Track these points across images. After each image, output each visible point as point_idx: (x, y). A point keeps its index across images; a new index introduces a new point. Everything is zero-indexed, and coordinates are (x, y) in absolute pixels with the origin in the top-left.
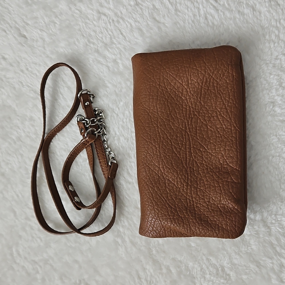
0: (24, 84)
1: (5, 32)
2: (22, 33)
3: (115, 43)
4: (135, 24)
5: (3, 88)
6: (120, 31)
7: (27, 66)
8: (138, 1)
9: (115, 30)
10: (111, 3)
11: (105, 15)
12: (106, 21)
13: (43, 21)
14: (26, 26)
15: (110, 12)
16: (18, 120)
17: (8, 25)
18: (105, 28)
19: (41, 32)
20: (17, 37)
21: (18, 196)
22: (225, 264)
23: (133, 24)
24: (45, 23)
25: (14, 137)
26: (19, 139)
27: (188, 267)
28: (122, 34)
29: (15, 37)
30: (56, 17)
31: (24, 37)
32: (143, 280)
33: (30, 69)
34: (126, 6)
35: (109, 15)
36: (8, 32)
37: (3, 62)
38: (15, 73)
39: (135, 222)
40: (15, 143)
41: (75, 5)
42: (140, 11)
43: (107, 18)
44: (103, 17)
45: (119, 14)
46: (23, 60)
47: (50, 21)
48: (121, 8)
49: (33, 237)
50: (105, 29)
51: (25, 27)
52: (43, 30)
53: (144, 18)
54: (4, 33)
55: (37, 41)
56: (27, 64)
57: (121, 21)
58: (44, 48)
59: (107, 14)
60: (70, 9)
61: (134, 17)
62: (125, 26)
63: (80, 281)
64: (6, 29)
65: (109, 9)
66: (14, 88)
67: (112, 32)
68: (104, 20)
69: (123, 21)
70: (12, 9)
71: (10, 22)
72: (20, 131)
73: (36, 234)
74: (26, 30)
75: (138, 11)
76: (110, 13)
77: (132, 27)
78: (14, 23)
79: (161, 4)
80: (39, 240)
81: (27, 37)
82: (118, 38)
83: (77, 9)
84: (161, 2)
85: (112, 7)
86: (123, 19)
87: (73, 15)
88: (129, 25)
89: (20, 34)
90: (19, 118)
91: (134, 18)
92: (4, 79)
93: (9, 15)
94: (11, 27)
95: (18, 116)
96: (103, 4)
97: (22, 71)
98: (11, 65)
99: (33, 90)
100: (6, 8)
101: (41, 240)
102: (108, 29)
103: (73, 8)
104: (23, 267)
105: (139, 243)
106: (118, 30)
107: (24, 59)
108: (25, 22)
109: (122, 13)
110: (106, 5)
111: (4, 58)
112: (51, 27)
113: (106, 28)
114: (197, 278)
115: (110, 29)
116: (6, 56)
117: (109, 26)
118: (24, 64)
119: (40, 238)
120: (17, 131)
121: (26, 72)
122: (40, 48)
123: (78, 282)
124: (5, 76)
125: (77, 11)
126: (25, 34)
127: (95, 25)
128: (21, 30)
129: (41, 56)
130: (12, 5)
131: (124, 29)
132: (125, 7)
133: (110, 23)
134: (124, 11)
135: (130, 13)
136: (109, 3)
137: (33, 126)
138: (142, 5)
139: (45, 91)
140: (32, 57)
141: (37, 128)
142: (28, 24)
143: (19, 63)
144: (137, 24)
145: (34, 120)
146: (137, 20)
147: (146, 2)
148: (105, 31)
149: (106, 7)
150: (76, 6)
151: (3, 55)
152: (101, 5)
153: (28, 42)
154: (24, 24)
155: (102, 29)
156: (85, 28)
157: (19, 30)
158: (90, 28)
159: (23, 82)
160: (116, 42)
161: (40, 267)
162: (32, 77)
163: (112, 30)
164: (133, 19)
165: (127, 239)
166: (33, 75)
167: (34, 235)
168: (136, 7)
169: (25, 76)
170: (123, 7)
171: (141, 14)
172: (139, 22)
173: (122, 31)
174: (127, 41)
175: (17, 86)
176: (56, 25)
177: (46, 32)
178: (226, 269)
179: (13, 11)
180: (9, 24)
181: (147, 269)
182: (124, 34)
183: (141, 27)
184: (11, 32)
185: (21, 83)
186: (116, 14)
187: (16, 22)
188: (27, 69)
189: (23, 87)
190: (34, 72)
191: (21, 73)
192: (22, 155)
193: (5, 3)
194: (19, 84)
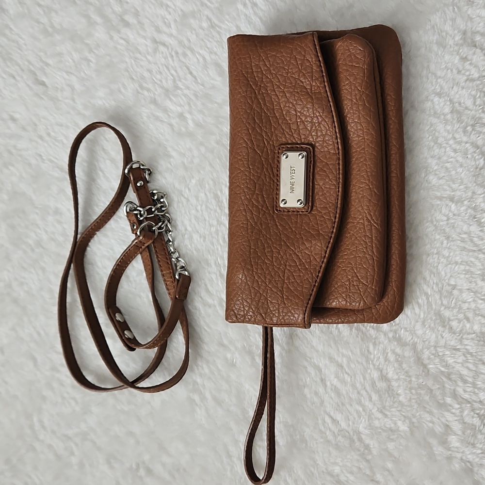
0: (44, 158)
1: (14, 77)
2: (39, 78)
3: (181, 89)
4: (210, 57)
5: (13, 166)
6: (188, 68)
7: (48, 129)
8: (214, 22)
9: (181, 67)
10: (173, 26)
11: (164, 44)
12: (166, 54)
13: (72, 59)
14: (46, 68)
15: (172, 40)
16: (37, 213)
17: (17, 67)
18: (166, 66)
19: (68, 76)
20: (31, 85)
21: (39, 334)
22: (361, 429)
23: (208, 58)
24: (74, 61)
25: (31, 242)
26: (39, 244)
27: (304, 435)
28: (191, 73)
29: (28, 86)
30: (91, 51)
31: (43, 84)
32: (235, 460)
33: (53, 134)
34: (195, 30)
35: (170, 44)
36: (17, 78)
37: (12, 125)
38: (31, 140)
39: (220, 367)
40: (33, 250)
41: (119, 32)
42: (218, 36)
43: (168, 49)
44: (162, 48)
45: (186, 42)
46: (42, 120)
47: (80, 58)
48: (189, 34)
49: (63, 398)
50: (165, 68)
51: (44, 69)
52: (71, 73)
53: (224, 47)
54: (13, 81)
55: (62, 90)
56: (49, 127)
57: (189, 53)
58: (73, 100)
59: (166, 44)
60: (111, 38)
61: (209, 46)
62: (195, 60)
63: (138, 465)
64: (15, 74)
65: (171, 35)
66: (30, 165)
67: (176, 71)
68: (162, 53)
69: (192, 52)
70: (23, 42)
71: (21, 63)
72: (39, 231)
73: (68, 393)
74: (45, 74)
75: (213, 36)
76: (171, 42)
77: (206, 61)
78: (26, 63)
79: (249, 25)
80: (73, 403)
81: (47, 84)
82: (186, 79)
83: (122, 38)
84: (249, 21)
85: (174, 32)
86: (192, 50)
87: (116, 48)
88: (201, 60)
89: (37, 80)
90: (37, 211)
91: (208, 48)
92: (14, 151)
93: (19, 51)
94: (23, 70)
95: (36, 208)
96: (160, 28)
97: (41, 138)
98: (24, 129)
99: (58, 167)
100: (13, 41)
101: (76, 402)
102: (170, 67)
103: (116, 37)
104: (50, 446)
105: (227, 400)
106: (185, 68)
107: (44, 118)
108: (43, 62)
109: (189, 41)
110: (165, 29)
111: (13, 119)
112: (83, 67)
113: (166, 64)
114: (318, 452)
115: (172, 67)
116: (17, 116)
117: (171, 62)
118: (45, 127)
119: (74, 399)
120: (35, 232)
121: (47, 138)
122: (67, 101)
123: (134, 466)
124: (15, 147)
125: (122, 42)
126: (44, 80)
127: (149, 62)
128: (38, 74)
129: (69, 113)
130: (24, 37)
131: (194, 66)
132: (194, 32)
133: (172, 56)
134: (193, 38)
135: (203, 40)
136: (169, 26)
137: (59, 222)
138: (220, 27)
139: (76, 167)
140: (55, 115)
141: (65, 226)
142: (47, 65)
143: (36, 125)
144: (213, 57)
145: (61, 214)
146: (213, 50)
147: (226, 22)
148: (166, 70)
149: (165, 33)
150: (120, 34)
151: (12, 114)
152: (158, 30)
153: (49, 93)
154: (42, 64)
155: (161, 67)
156: (135, 67)
157: (35, 74)
158: (141, 66)
159: (42, 154)
160: (182, 87)
161: (76, 445)
162: (56, 145)
163: (176, 67)
164: (206, 49)
165: (208, 395)
166: (57, 144)
167: (66, 395)
168: (212, 30)
169: (46, 145)
170: (192, 33)
171: (218, 41)
172: (216, 54)
173: (191, 69)
174: (199, 83)
175: (33, 161)
176: (91, 63)
177: (74, 75)
178: (363, 437)
179: (26, 45)
180: (19, 66)
181: (240, 441)
182: (194, 73)
183: (220, 61)
184: (22, 77)
185: (40, 156)
186: (180, 43)
187: (30, 62)
188: (49, 135)
189: (43, 162)
190: (59, 139)
191: (40, 141)
192: (43, 270)
193: (13, 33)
194: (38, 158)
